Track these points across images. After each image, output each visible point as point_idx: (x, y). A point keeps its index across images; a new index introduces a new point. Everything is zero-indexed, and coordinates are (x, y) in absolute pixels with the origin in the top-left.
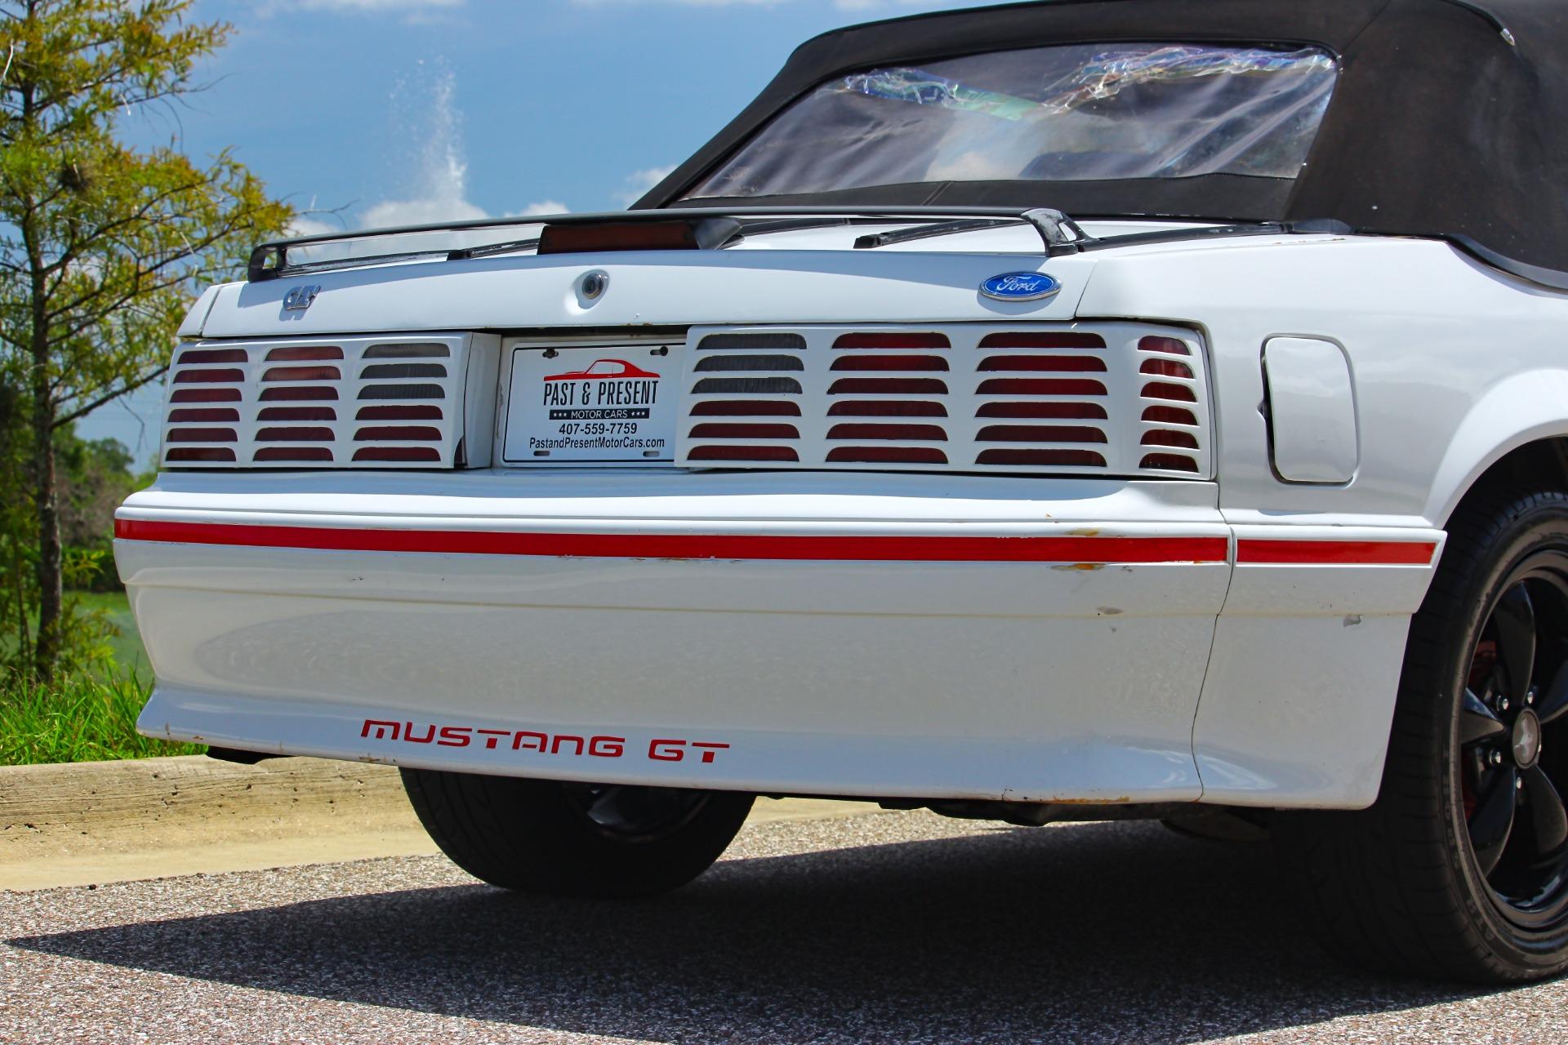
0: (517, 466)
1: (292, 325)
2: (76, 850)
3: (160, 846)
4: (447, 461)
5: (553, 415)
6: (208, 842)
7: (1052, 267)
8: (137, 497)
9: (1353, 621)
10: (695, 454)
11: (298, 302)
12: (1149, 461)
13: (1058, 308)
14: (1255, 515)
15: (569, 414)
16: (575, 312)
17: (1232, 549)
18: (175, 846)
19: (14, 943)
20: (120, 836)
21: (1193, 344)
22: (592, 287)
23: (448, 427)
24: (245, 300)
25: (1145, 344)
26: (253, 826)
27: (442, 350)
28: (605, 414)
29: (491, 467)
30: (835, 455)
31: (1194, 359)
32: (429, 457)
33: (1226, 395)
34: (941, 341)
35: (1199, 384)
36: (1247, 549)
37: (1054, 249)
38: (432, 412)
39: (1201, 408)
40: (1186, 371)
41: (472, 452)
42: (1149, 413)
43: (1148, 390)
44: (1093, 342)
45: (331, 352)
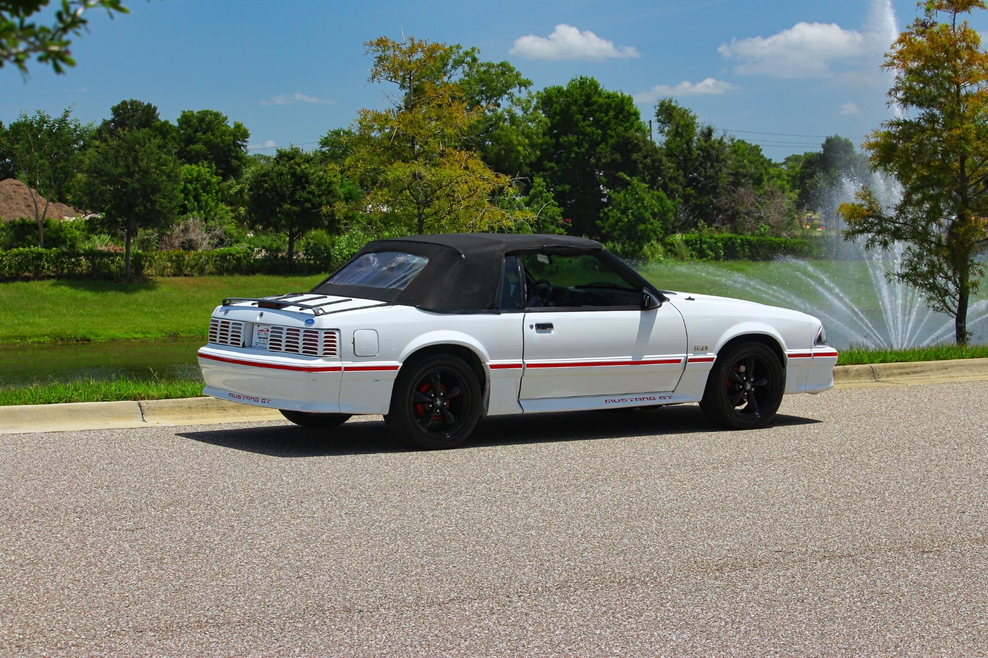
0: (254, 347)
1: (225, 317)
2: (234, 415)
3: (257, 415)
4: (241, 346)
5: (259, 338)
8: (202, 348)
9: (376, 381)
10: (269, 348)
11: (226, 312)
12: (325, 354)
13: (314, 326)
14: (350, 362)
16: (258, 319)
17: (343, 369)
18: (262, 415)
20: (247, 413)
21: (337, 333)
22: (261, 315)
23: (242, 339)
24: (221, 310)
25: (325, 333)
27: (241, 325)
28: (263, 338)
29: (251, 346)
30: (286, 350)
31: (337, 335)
32: (239, 344)
33: (344, 341)
34: (299, 331)
35: (337, 340)
36: (347, 369)
37: (317, 315)
38: (239, 336)
39: (337, 344)
40: (335, 337)
41: (246, 344)
42: (325, 345)
43: (325, 341)
44: (317, 333)
45: (228, 323)
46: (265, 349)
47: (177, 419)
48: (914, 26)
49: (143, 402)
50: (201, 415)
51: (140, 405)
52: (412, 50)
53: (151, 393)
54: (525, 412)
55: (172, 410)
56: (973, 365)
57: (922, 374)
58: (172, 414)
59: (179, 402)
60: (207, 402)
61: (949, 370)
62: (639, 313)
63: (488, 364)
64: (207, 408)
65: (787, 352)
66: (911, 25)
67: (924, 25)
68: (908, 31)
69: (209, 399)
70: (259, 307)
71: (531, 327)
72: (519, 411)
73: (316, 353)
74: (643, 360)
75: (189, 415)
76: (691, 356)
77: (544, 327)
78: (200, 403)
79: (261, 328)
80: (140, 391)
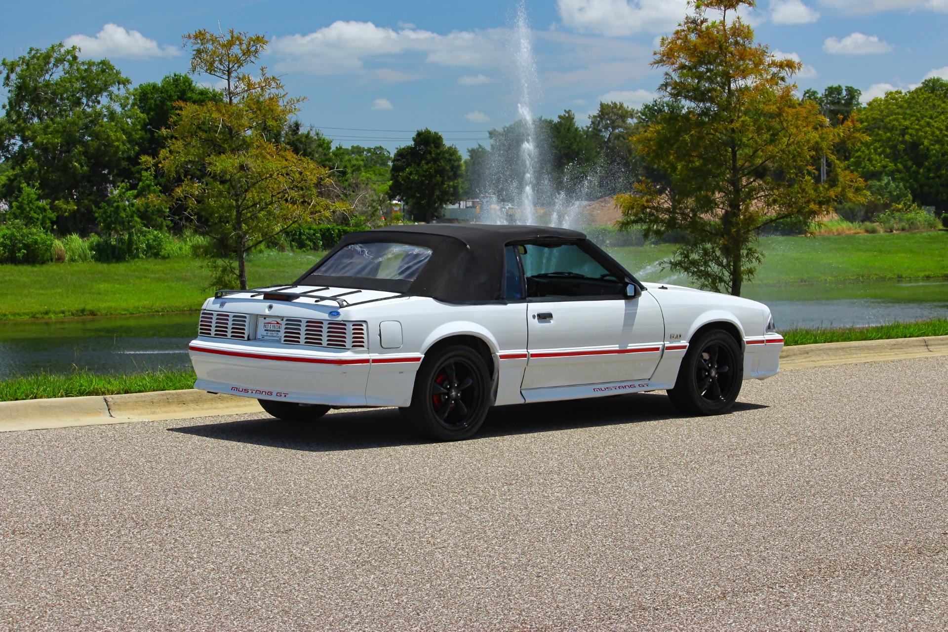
0: (260, 340)
1: (221, 309)
2: (195, 410)
3: (215, 408)
4: (246, 339)
5: (265, 330)
6: (227, 407)
7: (340, 310)
8: (193, 342)
9: (400, 372)
10: (285, 341)
11: (222, 305)
12: (354, 346)
13: (340, 319)
14: (377, 354)
15: (267, 330)
16: (267, 312)
17: (371, 361)
19: (168, 430)
20: (206, 406)
21: (364, 325)
22: (270, 307)
23: (246, 332)
24: (214, 303)
25: (353, 325)
26: (239, 404)
27: (245, 317)
28: (273, 331)
29: (255, 339)
30: (306, 342)
31: (364, 327)
32: (243, 337)
33: (371, 334)
34: (322, 323)
35: (365, 332)
36: (375, 361)
37: (341, 306)
38: (244, 329)
39: (365, 336)
40: (362, 329)
41: (251, 337)
42: (354, 338)
43: (354, 334)
44: (345, 325)
45: (228, 316)
46: (279, 341)
47: (141, 414)
48: (686, 23)
49: (107, 396)
50: (163, 409)
51: (105, 400)
52: (230, 44)
53: (110, 387)
54: (528, 401)
55: (136, 405)
56: (830, 349)
57: (788, 359)
58: (137, 409)
59: (142, 397)
60: (168, 397)
61: (810, 354)
62: (623, 302)
63: (498, 354)
64: (168, 402)
65: (746, 339)
66: (683, 23)
67: (694, 21)
68: (679, 28)
69: (169, 394)
70: (265, 298)
71: (534, 317)
72: (522, 401)
73: (345, 346)
74: (628, 348)
75: (153, 410)
76: (668, 344)
77: (544, 317)
78: (162, 397)
79: (268, 320)
80: (101, 385)
